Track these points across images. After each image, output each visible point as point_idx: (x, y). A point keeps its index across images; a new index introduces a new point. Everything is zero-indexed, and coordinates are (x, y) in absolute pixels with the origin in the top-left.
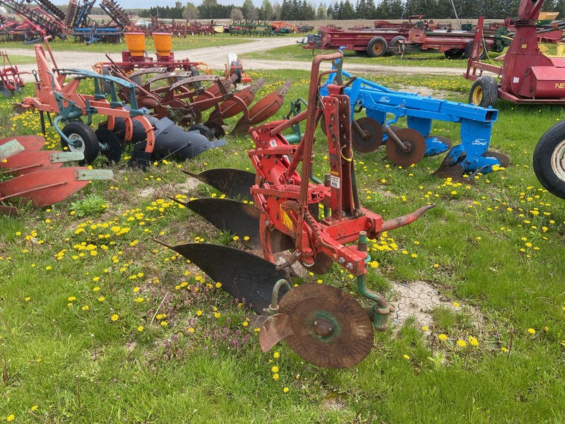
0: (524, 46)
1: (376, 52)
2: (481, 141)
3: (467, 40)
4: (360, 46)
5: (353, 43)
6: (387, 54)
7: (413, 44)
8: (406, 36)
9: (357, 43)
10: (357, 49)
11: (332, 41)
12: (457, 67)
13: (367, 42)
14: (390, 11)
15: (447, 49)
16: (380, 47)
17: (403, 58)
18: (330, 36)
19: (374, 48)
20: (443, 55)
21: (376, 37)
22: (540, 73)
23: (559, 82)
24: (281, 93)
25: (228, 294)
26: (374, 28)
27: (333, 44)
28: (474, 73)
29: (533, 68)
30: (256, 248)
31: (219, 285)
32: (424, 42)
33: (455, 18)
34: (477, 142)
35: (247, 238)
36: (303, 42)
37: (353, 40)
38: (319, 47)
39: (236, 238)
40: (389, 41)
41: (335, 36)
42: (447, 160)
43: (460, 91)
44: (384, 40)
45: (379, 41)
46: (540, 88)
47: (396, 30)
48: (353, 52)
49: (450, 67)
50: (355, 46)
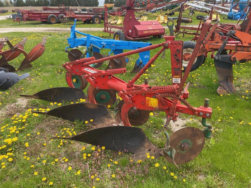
0: (131, 17)
1: (53, 22)
2: (147, 56)
3: (92, 16)
4: (44, 19)
5: (40, 18)
6: (59, 22)
7: (70, 18)
8: (65, 14)
9: (42, 18)
10: (43, 20)
11: (29, 17)
12: (93, 27)
13: (47, 17)
14: (43, 2)
15: (85, 20)
16: (54, 19)
17: (67, 24)
18: (27, 14)
19: (51, 20)
20: (83, 22)
21: (51, 15)
22: (138, 28)
23: (145, 30)
24: (42, 44)
25: (110, 151)
26: (43, 10)
27: (30, 18)
28: (107, 29)
29: (135, 26)
30: (98, 124)
31: (103, 148)
32: (75, 17)
33: (78, 6)
34: (146, 57)
35: (92, 120)
36: (10, 18)
37: (40, 16)
38: (23, 20)
39: (86, 122)
40: (57, 16)
41: (30, 14)
42: (136, 66)
43: (104, 37)
44: (55, 16)
45: (52, 17)
46: (139, 33)
47: (58, 11)
48: (40, 22)
49: (90, 27)
50: (42, 19)
